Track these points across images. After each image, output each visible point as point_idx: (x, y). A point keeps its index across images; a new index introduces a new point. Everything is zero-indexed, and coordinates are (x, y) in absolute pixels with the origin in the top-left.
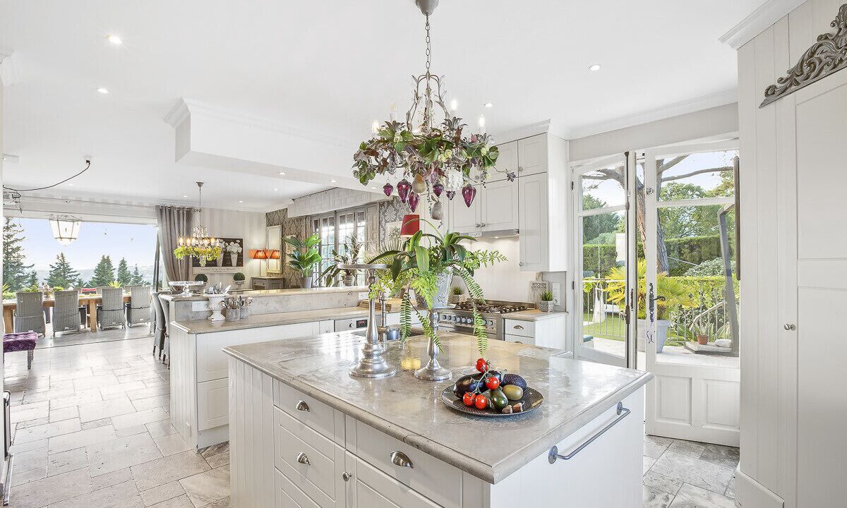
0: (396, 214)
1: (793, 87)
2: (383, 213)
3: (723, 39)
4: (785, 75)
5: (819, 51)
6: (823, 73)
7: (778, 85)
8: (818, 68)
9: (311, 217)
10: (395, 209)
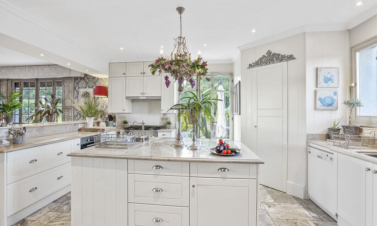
0: (86, 85)
1: (256, 66)
2: (77, 83)
3: (238, 47)
4: (254, 62)
5: (263, 59)
6: (263, 64)
7: (252, 64)
8: (263, 63)
9: (12, 80)
10: (86, 82)
